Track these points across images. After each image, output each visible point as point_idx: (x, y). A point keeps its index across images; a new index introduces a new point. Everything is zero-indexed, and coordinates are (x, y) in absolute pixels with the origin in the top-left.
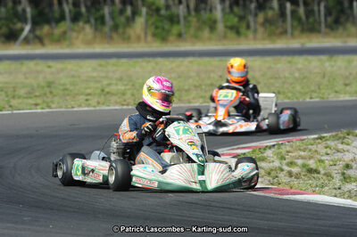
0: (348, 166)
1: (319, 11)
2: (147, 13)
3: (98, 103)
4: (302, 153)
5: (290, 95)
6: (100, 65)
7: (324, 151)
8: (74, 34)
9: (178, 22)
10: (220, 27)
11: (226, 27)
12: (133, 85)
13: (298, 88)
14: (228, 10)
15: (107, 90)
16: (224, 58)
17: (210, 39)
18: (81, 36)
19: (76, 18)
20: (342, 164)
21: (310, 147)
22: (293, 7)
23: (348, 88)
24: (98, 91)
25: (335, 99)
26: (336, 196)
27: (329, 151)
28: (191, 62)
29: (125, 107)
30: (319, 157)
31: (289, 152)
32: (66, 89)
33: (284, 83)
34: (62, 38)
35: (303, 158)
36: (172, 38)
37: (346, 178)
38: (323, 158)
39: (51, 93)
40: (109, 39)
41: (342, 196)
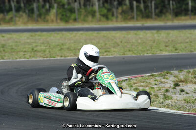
0: (167, 91)
1: (152, 6)
2: (57, 7)
3: (30, 56)
4: (142, 84)
5: (136, 52)
6: (32, 36)
7: (154, 82)
8: (17, 19)
9: (75, 12)
10: (98, 15)
11: (101, 15)
12: (50, 47)
13: (140, 48)
14: (102, 5)
15: (35, 49)
16: (100, 32)
17: (92, 21)
18: (21, 20)
19: (18, 10)
20: (163, 90)
21: (146, 80)
22: (138, 4)
23: (167, 48)
24: (30, 50)
25: (160, 54)
26: (160, 107)
27: (157, 83)
28: (82, 34)
29: (45, 59)
30: (151, 86)
31: (135, 83)
32: (13, 49)
33: (132, 45)
34: (10, 21)
35: (142, 86)
36: (71, 21)
37: (166, 97)
38: (153, 86)
39: (4, 50)
40: (37, 21)
41: (164, 107)
